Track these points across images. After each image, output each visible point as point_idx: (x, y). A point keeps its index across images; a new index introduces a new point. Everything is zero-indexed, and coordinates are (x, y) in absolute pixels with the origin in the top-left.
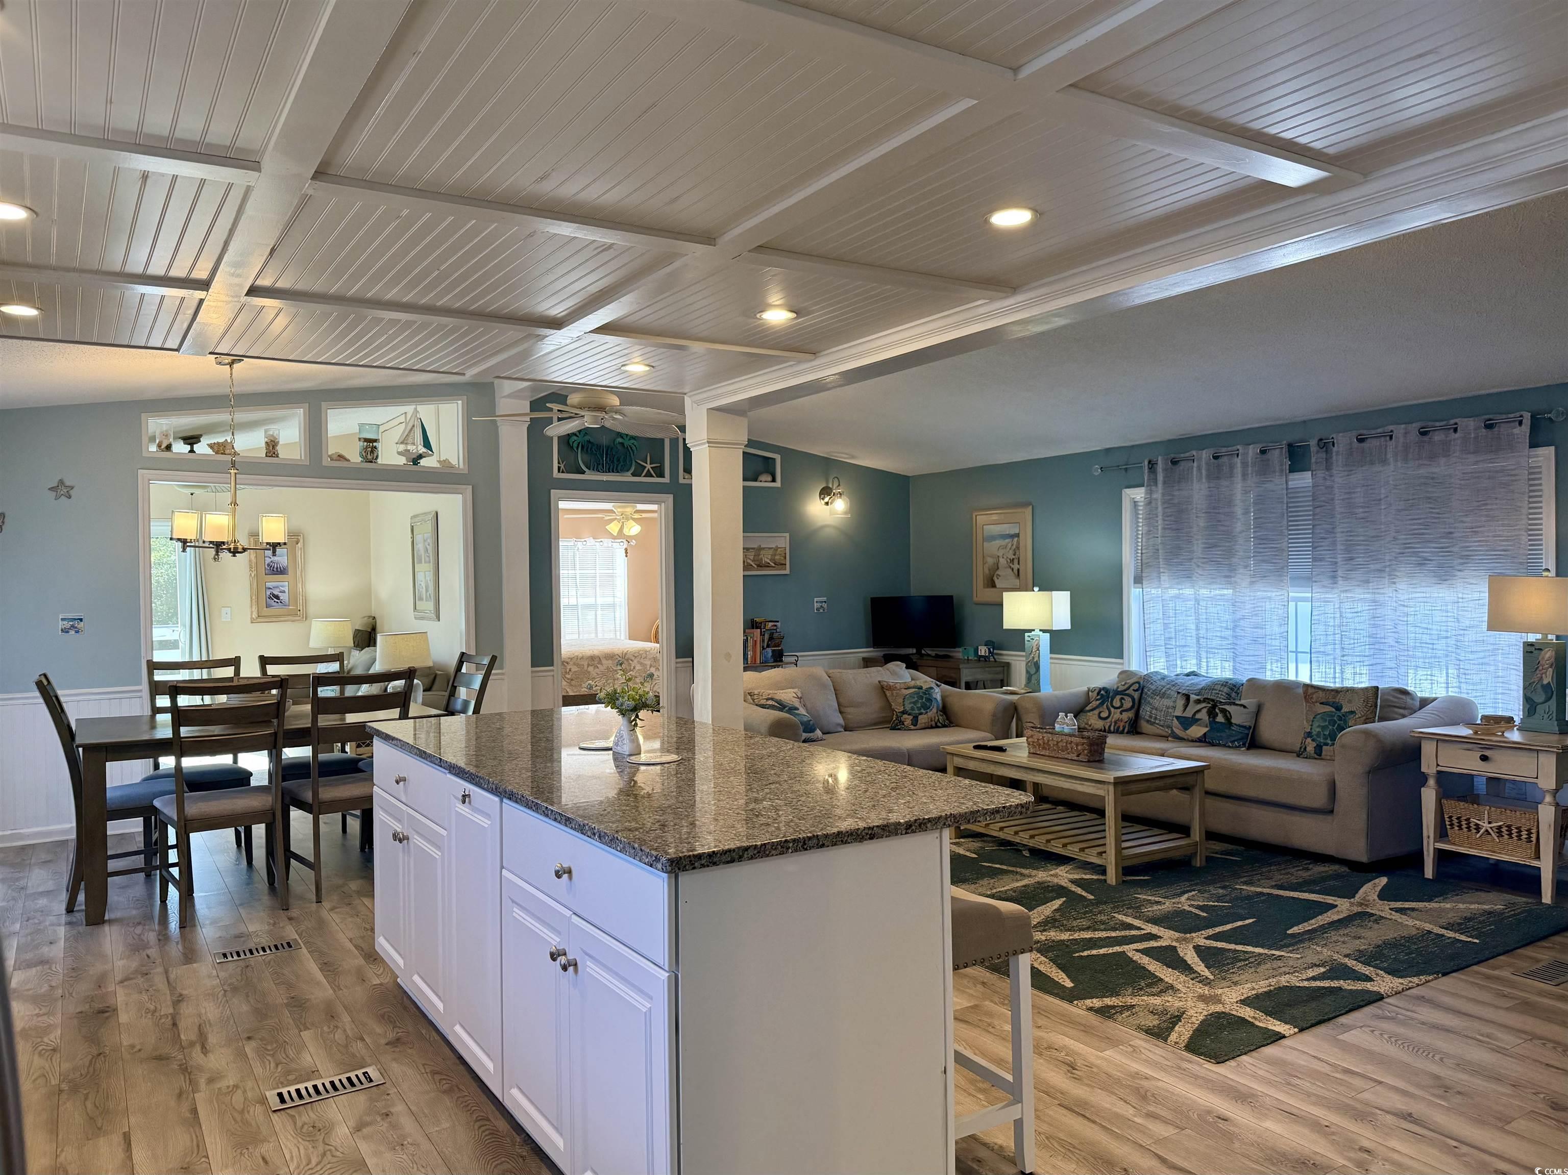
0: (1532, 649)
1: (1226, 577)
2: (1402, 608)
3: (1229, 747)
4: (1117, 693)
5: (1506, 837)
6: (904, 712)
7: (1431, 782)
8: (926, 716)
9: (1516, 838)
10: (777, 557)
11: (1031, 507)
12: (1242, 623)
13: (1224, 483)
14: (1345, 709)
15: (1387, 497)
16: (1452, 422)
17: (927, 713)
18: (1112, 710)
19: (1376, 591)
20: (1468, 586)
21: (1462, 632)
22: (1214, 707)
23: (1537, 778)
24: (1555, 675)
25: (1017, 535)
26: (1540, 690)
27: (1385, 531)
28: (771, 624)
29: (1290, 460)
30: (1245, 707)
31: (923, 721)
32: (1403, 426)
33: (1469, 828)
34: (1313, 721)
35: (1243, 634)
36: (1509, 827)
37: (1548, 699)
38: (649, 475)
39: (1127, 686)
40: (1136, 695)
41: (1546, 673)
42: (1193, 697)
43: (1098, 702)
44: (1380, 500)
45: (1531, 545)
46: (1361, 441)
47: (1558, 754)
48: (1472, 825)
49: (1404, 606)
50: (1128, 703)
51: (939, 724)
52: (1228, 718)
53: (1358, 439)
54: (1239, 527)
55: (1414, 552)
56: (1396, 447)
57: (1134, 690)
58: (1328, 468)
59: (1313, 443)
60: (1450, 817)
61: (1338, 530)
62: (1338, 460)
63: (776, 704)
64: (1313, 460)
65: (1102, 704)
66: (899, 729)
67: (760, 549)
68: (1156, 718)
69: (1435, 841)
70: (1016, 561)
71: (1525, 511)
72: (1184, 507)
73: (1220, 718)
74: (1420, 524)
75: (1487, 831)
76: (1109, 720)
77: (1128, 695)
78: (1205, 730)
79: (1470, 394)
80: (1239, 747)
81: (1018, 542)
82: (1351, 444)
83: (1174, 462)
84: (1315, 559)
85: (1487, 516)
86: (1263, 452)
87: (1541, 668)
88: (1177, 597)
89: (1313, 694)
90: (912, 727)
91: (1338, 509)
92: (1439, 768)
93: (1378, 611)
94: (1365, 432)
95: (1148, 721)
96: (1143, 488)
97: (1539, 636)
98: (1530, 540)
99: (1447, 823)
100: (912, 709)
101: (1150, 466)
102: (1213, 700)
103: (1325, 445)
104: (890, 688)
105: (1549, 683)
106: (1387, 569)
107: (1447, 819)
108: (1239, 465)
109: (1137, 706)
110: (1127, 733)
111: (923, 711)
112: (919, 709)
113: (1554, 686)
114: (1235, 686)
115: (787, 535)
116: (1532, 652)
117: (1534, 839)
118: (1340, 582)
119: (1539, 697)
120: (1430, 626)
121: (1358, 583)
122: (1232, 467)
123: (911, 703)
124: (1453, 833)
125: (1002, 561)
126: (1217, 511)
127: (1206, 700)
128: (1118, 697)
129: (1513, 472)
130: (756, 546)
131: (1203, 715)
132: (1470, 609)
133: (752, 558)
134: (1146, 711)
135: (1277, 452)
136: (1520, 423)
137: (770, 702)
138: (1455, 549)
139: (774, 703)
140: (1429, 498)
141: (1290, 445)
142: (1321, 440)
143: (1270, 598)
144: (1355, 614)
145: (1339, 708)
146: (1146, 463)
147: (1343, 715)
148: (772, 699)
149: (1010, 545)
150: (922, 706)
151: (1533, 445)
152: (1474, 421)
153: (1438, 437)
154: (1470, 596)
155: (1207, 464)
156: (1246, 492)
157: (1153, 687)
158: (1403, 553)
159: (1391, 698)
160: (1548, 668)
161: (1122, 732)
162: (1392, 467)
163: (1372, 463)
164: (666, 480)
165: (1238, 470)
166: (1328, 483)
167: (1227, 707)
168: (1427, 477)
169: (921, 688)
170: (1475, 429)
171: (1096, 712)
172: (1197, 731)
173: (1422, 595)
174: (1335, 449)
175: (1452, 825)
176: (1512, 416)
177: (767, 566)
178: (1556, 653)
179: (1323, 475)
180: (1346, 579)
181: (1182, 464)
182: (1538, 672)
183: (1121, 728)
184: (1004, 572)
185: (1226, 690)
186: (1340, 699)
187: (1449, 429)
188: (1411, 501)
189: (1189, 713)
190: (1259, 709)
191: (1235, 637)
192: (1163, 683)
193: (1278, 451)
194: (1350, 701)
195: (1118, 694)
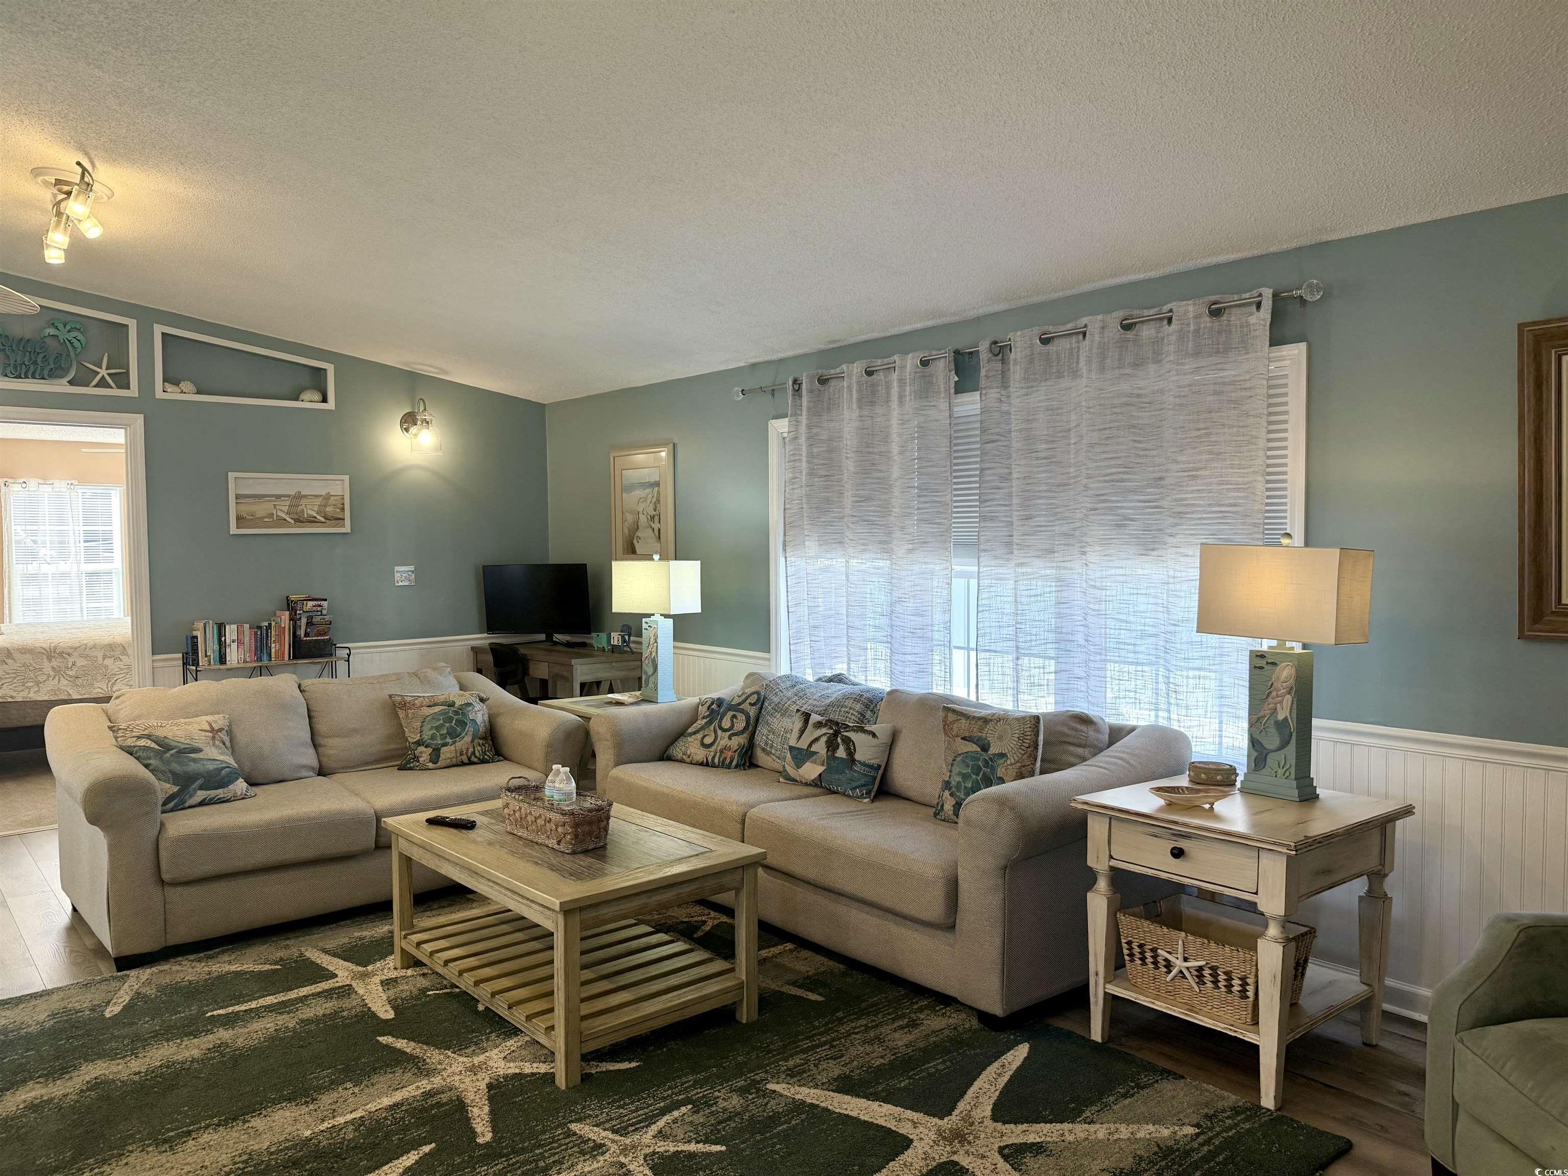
0: (1262, 663)
1: (881, 542)
2: (1092, 591)
3: (848, 796)
4: (731, 707)
5: (1209, 985)
6: (419, 743)
7: (1102, 884)
8: (452, 748)
9: (1223, 989)
10: (329, 509)
11: (671, 445)
12: (898, 608)
13: (879, 410)
14: (993, 750)
15: (1078, 425)
16: (1166, 308)
17: (454, 742)
18: (719, 732)
19: (1062, 564)
20: (1182, 559)
21: (1173, 628)
22: (836, 734)
23: (1256, 893)
24: (1295, 706)
25: (657, 484)
26: (1272, 730)
27: (1075, 477)
28: (310, 604)
29: (956, 373)
30: (874, 735)
31: (448, 755)
32: (1100, 317)
33: (1155, 963)
34: (952, 765)
35: (899, 623)
36: (1214, 969)
37: (1284, 745)
38: (102, 384)
39: (744, 697)
40: (753, 711)
41: (1281, 703)
42: (815, 718)
43: (705, 721)
44: (1069, 430)
45: (1268, 497)
46: (1045, 341)
47: (1289, 857)
48: (1160, 959)
49: (1094, 587)
50: (740, 724)
51: (473, 759)
52: (851, 753)
53: (1040, 339)
54: (896, 472)
55: (1110, 508)
56: (1091, 349)
57: (751, 704)
58: (1005, 385)
59: (983, 347)
60: (1129, 943)
61: (1015, 476)
62: (1016, 372)
63: (153, 745)
64: (983, 372)
65: (710, 723)
66: (411, 769)
67: (299, 496)
68: (772, 747)
69: (1107, 981)
70: (656, 518)
71: (1262, 443)
72: (835, 444)
73: (841, 753)
74: (1119, 466)
75: (1181, 972)
76: (714, 748)
77: (742, 711)
78: (820, 769)
79: (1191, 265)
80: (862, 797)
81: (659, 492)
82: (1032, 346)
83: (823, 381)
84: (983, 518)
85: (1210, 452)
86: (925, 363)
87: (1274, 694)
88: (825, 570)
89: (953, 722)
90: (431, 765)
91: (1016, 445)
92: (1113, 863)
93: (1064, 594)
94: (1051, 329)
95: (763, 750)
96: (786, 420)
97: (1274, 643)
98: (1268, 490)
99: (1126, 952)
100: (433, 737)
101: (796, 387)
102: (837, 724)
103: (1000, 350)
104: (404, 705)
105: (1286, 719)
106: (1077, 533)
107: (1125, 946)
108: (895, 384)
109: (752, 726)
110: (736, 767)
111: (448, 740)
112: (443, 737)
113: (1293, 725)
114: (871, 701)
115: (346, 478)
116: (1262, 668)
117: (1251, 994)
118: (1016, 552)
119: (1272, 741)
120: (1132, 618)
121: (1038, 553)
122: (888, 387)
123: (432, 728)
124: (1133, 967)
125: (643, 519)
126: (871, 450)
127: (830, 723)
128: (730, 714)
129: (1248, 385)
130: (292, 493)
131: (820, 748)
132: (1182, 594)
133: (286, 509)
134: (762, 732)
135: (941, 364)
136: (1259, 305)
137: (143, 742)
138: (1165, 503)
139: (149, 743)
140: (1134, 427)
141: (957, 353)
142: (995, 343)
143: (932, 573)
144: (1033, 599)
145: (985, 748)
146: (791, 383)
147: (991, 759)
148: (148, 737)
149: (650, 496)
150: (448, 733)
151: (1276, 341)
152: (1194, 304)
153: (1147, 332)
154: (1183, 574)
155: (858, 382)
156: (903, 423)
157: (776, 700)
158: (1095, 510)
159: (1067, 731)
160: (1283, 696)
161: (729, 767)
162: (1084, 381)
163: (1060, 376)
164: (133, 391)
165: (895, 391)
166: (1005, 408)
167: (851, 735)
168: (1130, 395)
169: (452, 704)
170: (1196, 317)
171: (699, 736)
172: (812, 770)
173: (1120, 571)
174: (1012, 356)
175: (1131, 955)
176: (1247, 295)
177: (312, 521)
178: (1297, 671)
179: (998, 396)
180: (1022, 547)
181: (833, 383)
182: (1270, 700)
183: (728, 761)
184: (645, 534)
185: (858, 707)
186: (990, 734)
187: (1161, 319)
188: (1107, 432)
189: (803, 744)
190: (894, 737)
191: (892, 626)
192: (789, 694)
193: (943, 360)
194: (1000, 738)
195: (729, 710)
